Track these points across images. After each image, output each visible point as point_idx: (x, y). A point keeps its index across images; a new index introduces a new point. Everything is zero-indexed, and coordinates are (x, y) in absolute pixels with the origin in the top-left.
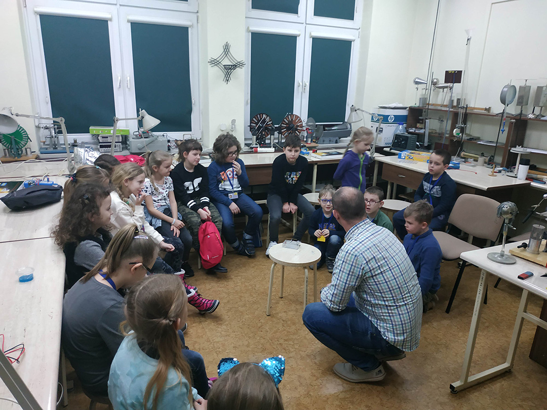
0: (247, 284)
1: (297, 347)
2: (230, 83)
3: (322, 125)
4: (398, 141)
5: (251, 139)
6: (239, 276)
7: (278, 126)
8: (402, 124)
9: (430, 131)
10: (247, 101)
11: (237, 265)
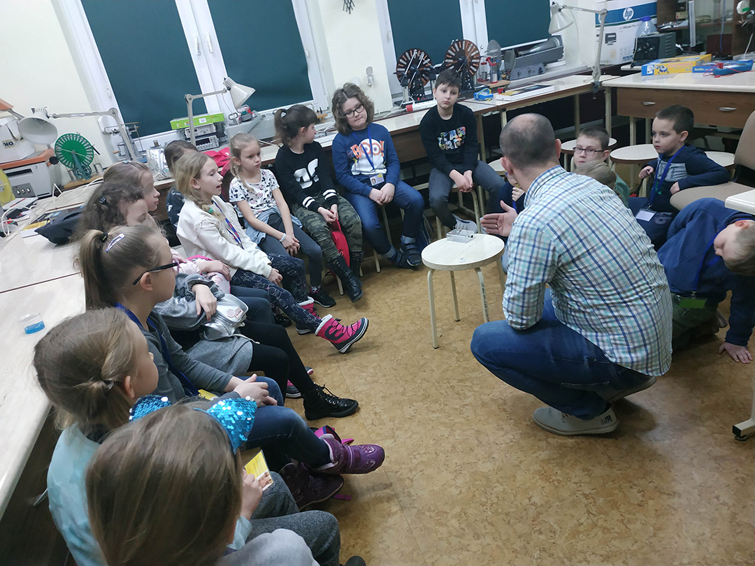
0: (407, 308)
1: (478, 389)
2: (355, 10)
3: (511, 49)
4: (642, 48)
5: (401, 94)
6: (397, 298)
7: (440, 65)
8: (649, 19)
9: (699, 20)
10: (388, 35)
11: (395, 283)
